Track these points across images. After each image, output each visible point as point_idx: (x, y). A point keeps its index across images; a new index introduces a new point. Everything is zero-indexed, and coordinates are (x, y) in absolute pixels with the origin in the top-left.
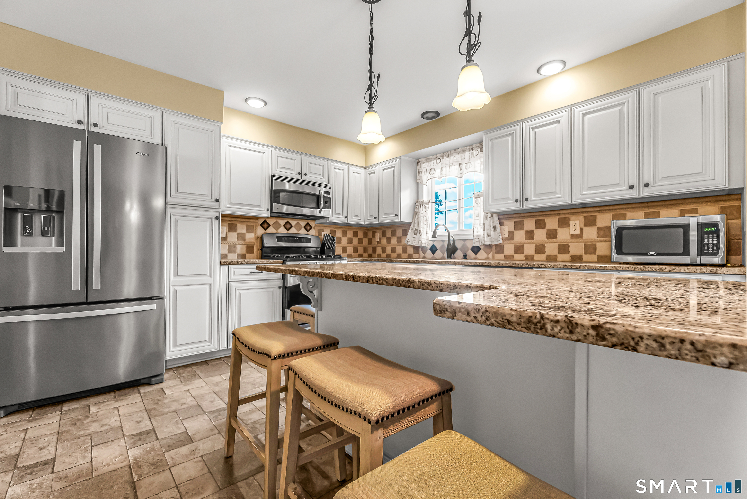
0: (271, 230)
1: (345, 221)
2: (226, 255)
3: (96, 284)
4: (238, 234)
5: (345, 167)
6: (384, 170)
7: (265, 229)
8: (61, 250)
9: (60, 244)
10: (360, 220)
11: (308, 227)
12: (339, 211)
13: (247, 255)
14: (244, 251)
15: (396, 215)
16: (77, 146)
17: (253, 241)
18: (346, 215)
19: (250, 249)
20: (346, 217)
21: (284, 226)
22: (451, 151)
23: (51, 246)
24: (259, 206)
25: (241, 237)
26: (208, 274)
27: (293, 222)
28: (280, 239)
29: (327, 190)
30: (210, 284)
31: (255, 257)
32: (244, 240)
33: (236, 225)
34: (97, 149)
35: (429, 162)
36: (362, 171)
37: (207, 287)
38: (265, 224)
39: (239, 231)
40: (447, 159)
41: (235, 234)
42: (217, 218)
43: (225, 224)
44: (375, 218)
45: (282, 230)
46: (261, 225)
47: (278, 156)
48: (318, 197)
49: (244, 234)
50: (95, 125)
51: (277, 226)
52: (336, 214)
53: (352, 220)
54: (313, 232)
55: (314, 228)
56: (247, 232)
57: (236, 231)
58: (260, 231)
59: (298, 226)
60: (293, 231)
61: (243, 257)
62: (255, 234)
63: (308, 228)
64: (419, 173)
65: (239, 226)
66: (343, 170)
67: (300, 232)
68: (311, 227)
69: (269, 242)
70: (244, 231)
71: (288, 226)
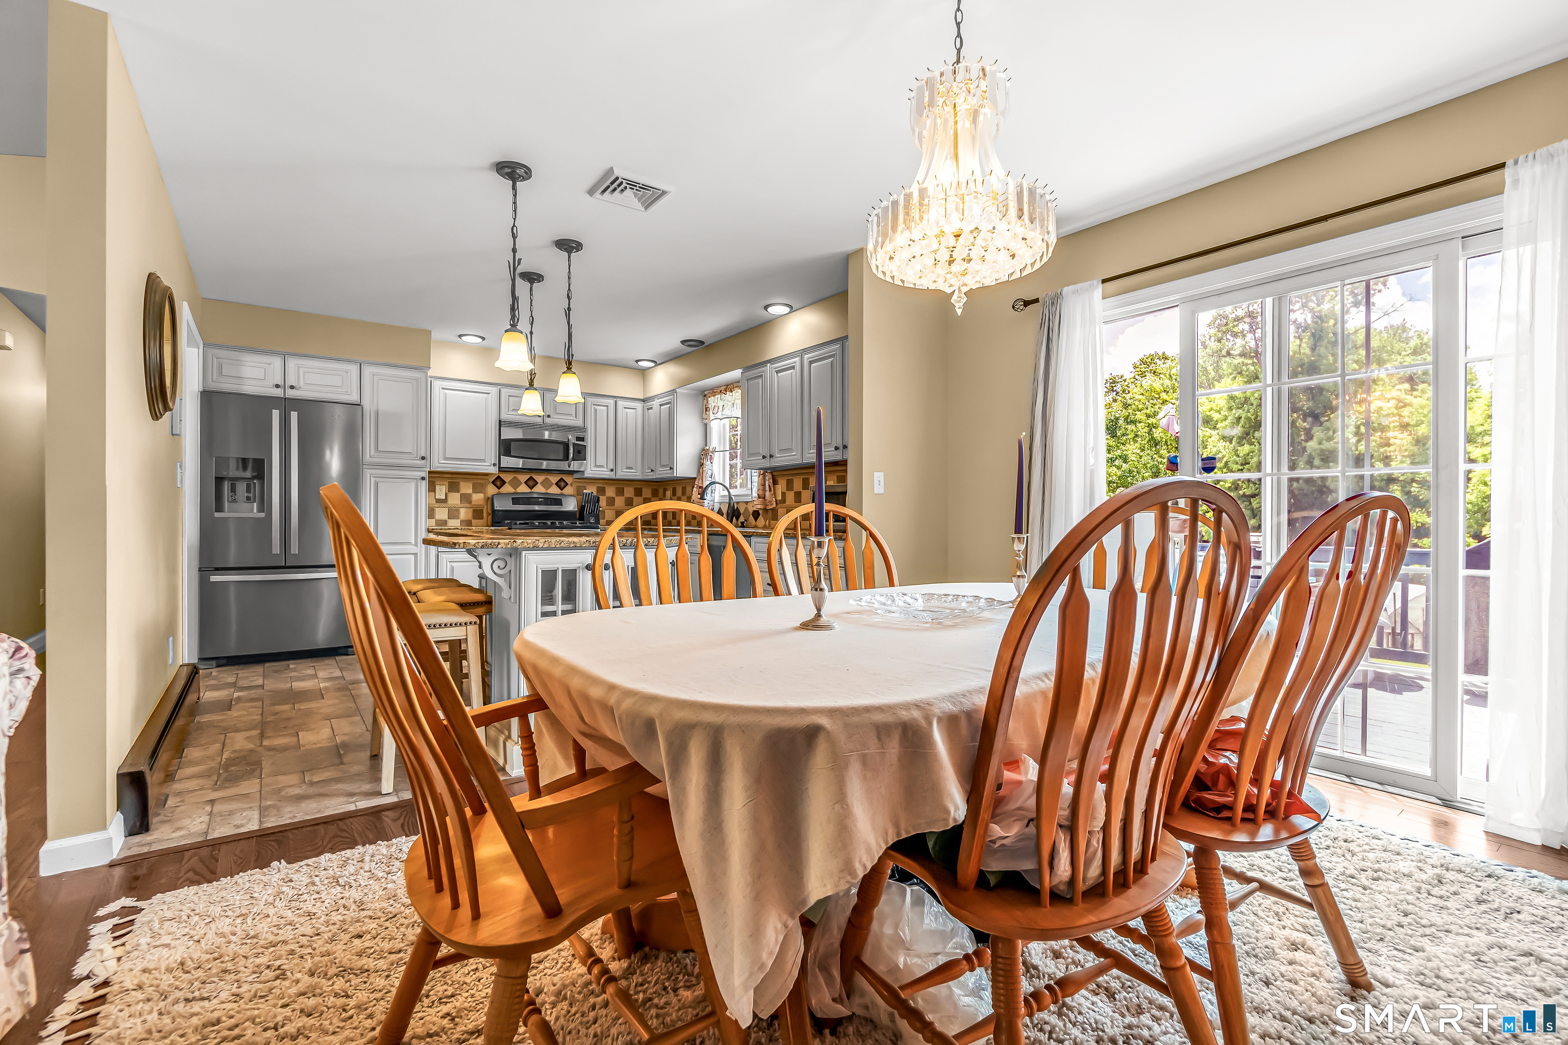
0: (507, 489)
1: (612, 475)
2: (446, 521)
3: (294, 549)
4: (462, 495)
5: (611, 402)
6: (661, 405)
7: (499, 488)
8: (262, 515)
9: (261, 509)
10: (636, 474)
11: (561, 484)
12: (601, 460)
13: (474, 521)
14: (470, 517)
15: (671, 468)
16: (276, 414)
17: (482, 503)
18: (611, 466)
19: (477, 513)
20: (612, 470)
21: (526, 483)
22: (733, 384)
23: (252, 511)
24: (483, 461)
25: (466, 498)
26: (413, 542)
27: (539, 478)
28: (516, 501)
29: (580, 435)
30: (416, 554)
31: (485, 524)
32: (470, 502)
33: (459, 483)
34: (294, 416)
35: (714, 396)
36: (639, 405)
37: (412, 557)
38: (499, 482)
39: (463, 491)
40: (731, 394)
41: (458, 495)
42: (423, 479)
43: (445, 483)
44: (652, 471)
45: (523, 489)
46: (493, 482)
47: (509, 396)
48: (566, 445)
49: (470, 495)
50: (292, 387)
51: (516, 483)
52: (596, 466)
53: (622, 473)
54: (568, 490)
55: (571, 485)
56: (474, 492)
57: (458, 491)
58: (491, 490)
59: (547, 484)
60: (539, 489)
61: (468, 523)
62: (485, 495)
63: (563, 484)
64: (706, 410)
65: (462, 484)
66: (607, 406)
67: (550, 491)
68: (567, 484)
69: (502, 505)
70: (470, 491)
71: (531, 483)
